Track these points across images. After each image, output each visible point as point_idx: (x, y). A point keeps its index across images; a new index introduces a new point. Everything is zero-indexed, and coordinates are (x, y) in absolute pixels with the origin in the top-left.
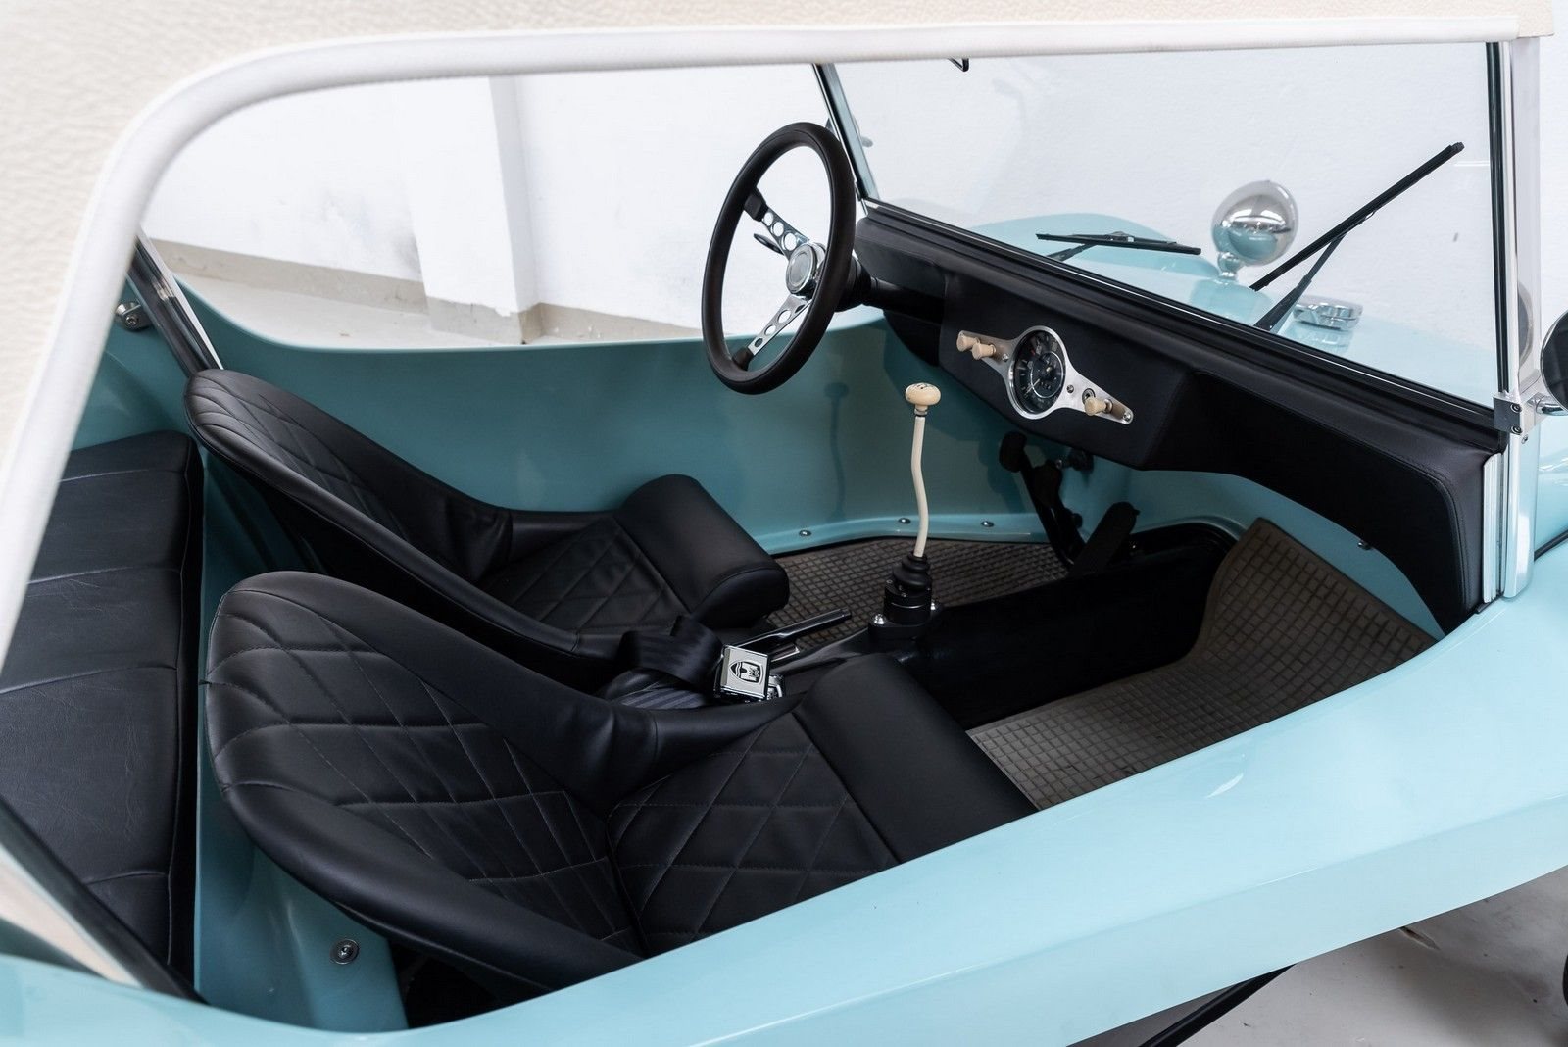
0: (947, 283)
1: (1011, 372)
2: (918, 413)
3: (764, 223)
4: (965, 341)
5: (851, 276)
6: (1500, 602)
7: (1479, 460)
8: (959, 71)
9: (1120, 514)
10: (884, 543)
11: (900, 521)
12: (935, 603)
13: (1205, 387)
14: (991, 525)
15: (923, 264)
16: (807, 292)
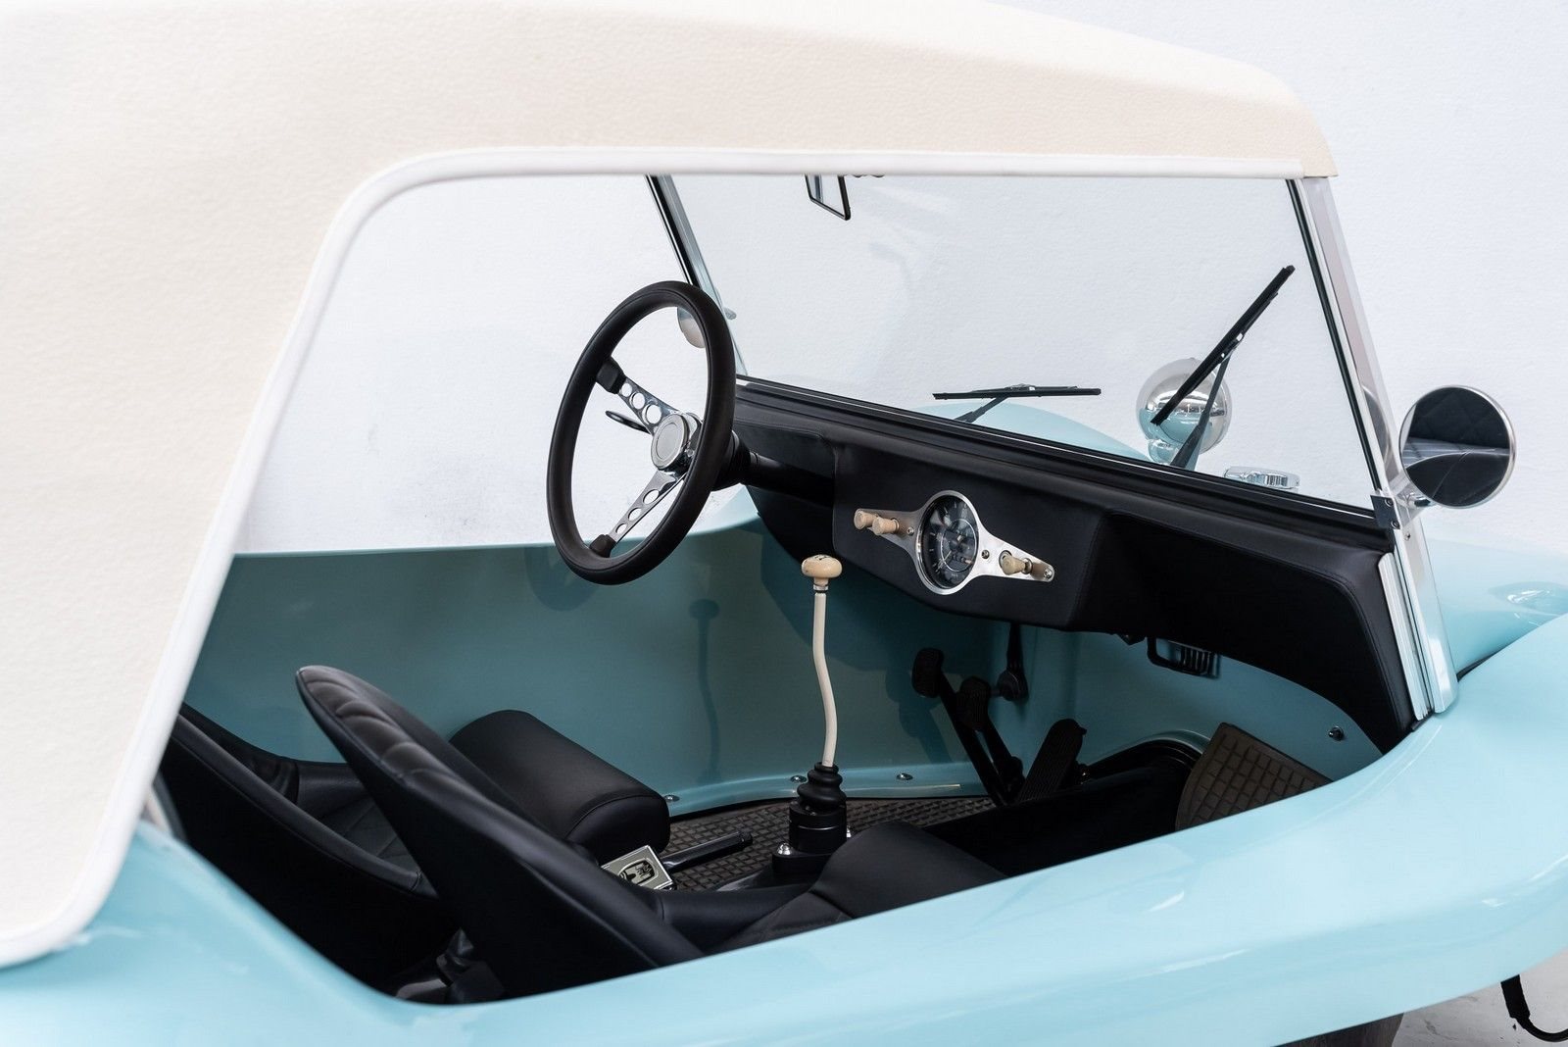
0: (837, 458)
1: (918, 544)
2: (818, 589)
3: (621, 396)
4: (862, 517)
5: (730, 452)
6: (1433, 720)
7: (1374, 560)
8: (842, 221)
9: (1065, 736)
10: (774, 808)
11: (793, 779)
12: (850, 829)
13: (1121, 527)
14: (908, 777)
15: (806, 439)
16: (679, 466)
